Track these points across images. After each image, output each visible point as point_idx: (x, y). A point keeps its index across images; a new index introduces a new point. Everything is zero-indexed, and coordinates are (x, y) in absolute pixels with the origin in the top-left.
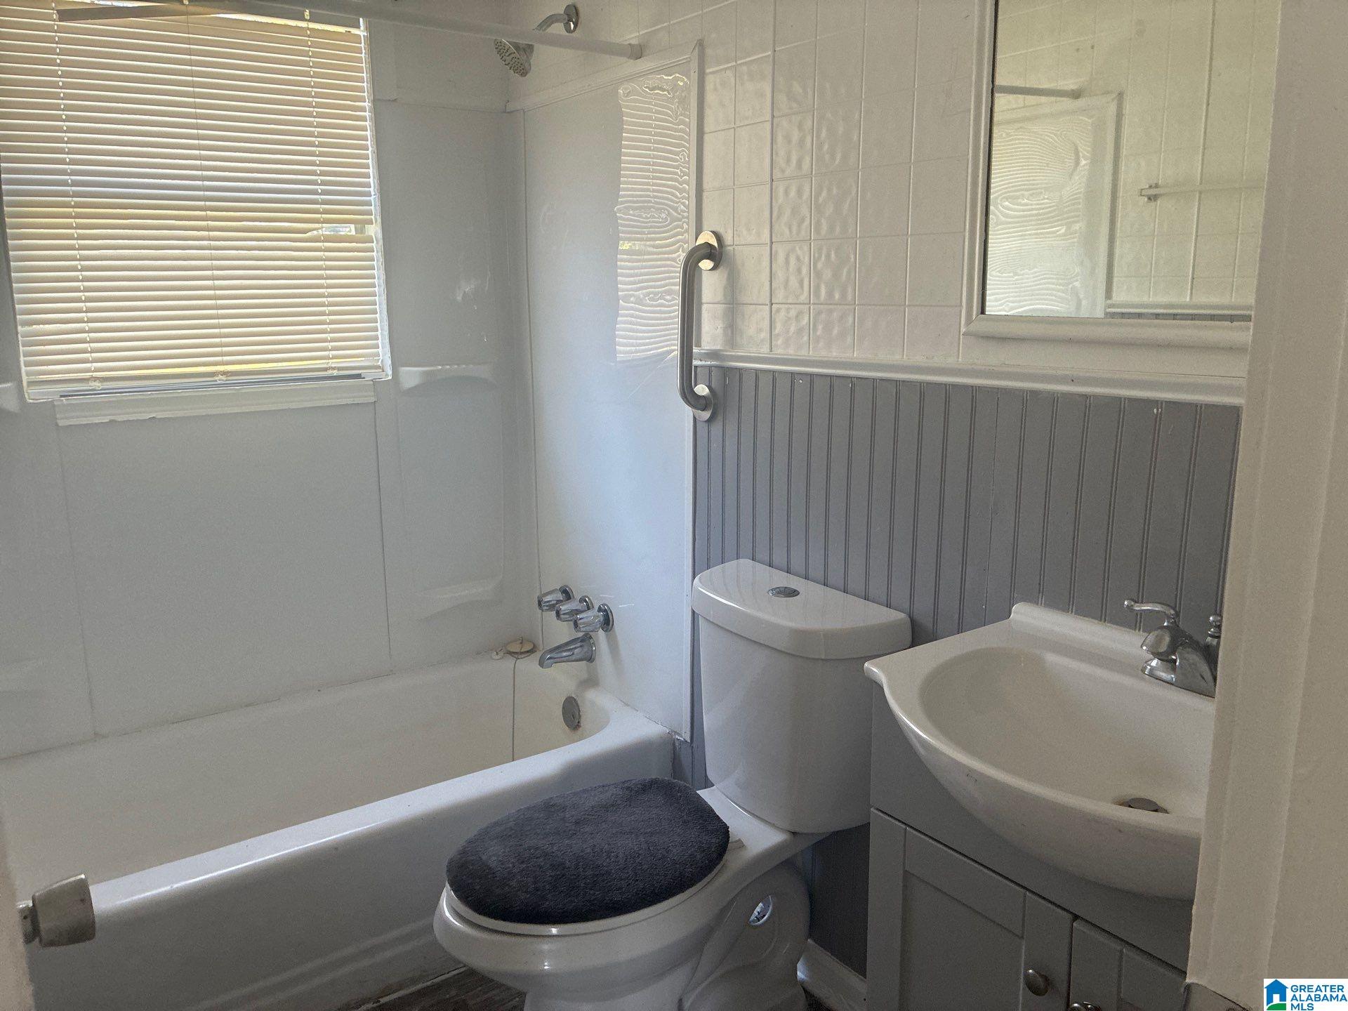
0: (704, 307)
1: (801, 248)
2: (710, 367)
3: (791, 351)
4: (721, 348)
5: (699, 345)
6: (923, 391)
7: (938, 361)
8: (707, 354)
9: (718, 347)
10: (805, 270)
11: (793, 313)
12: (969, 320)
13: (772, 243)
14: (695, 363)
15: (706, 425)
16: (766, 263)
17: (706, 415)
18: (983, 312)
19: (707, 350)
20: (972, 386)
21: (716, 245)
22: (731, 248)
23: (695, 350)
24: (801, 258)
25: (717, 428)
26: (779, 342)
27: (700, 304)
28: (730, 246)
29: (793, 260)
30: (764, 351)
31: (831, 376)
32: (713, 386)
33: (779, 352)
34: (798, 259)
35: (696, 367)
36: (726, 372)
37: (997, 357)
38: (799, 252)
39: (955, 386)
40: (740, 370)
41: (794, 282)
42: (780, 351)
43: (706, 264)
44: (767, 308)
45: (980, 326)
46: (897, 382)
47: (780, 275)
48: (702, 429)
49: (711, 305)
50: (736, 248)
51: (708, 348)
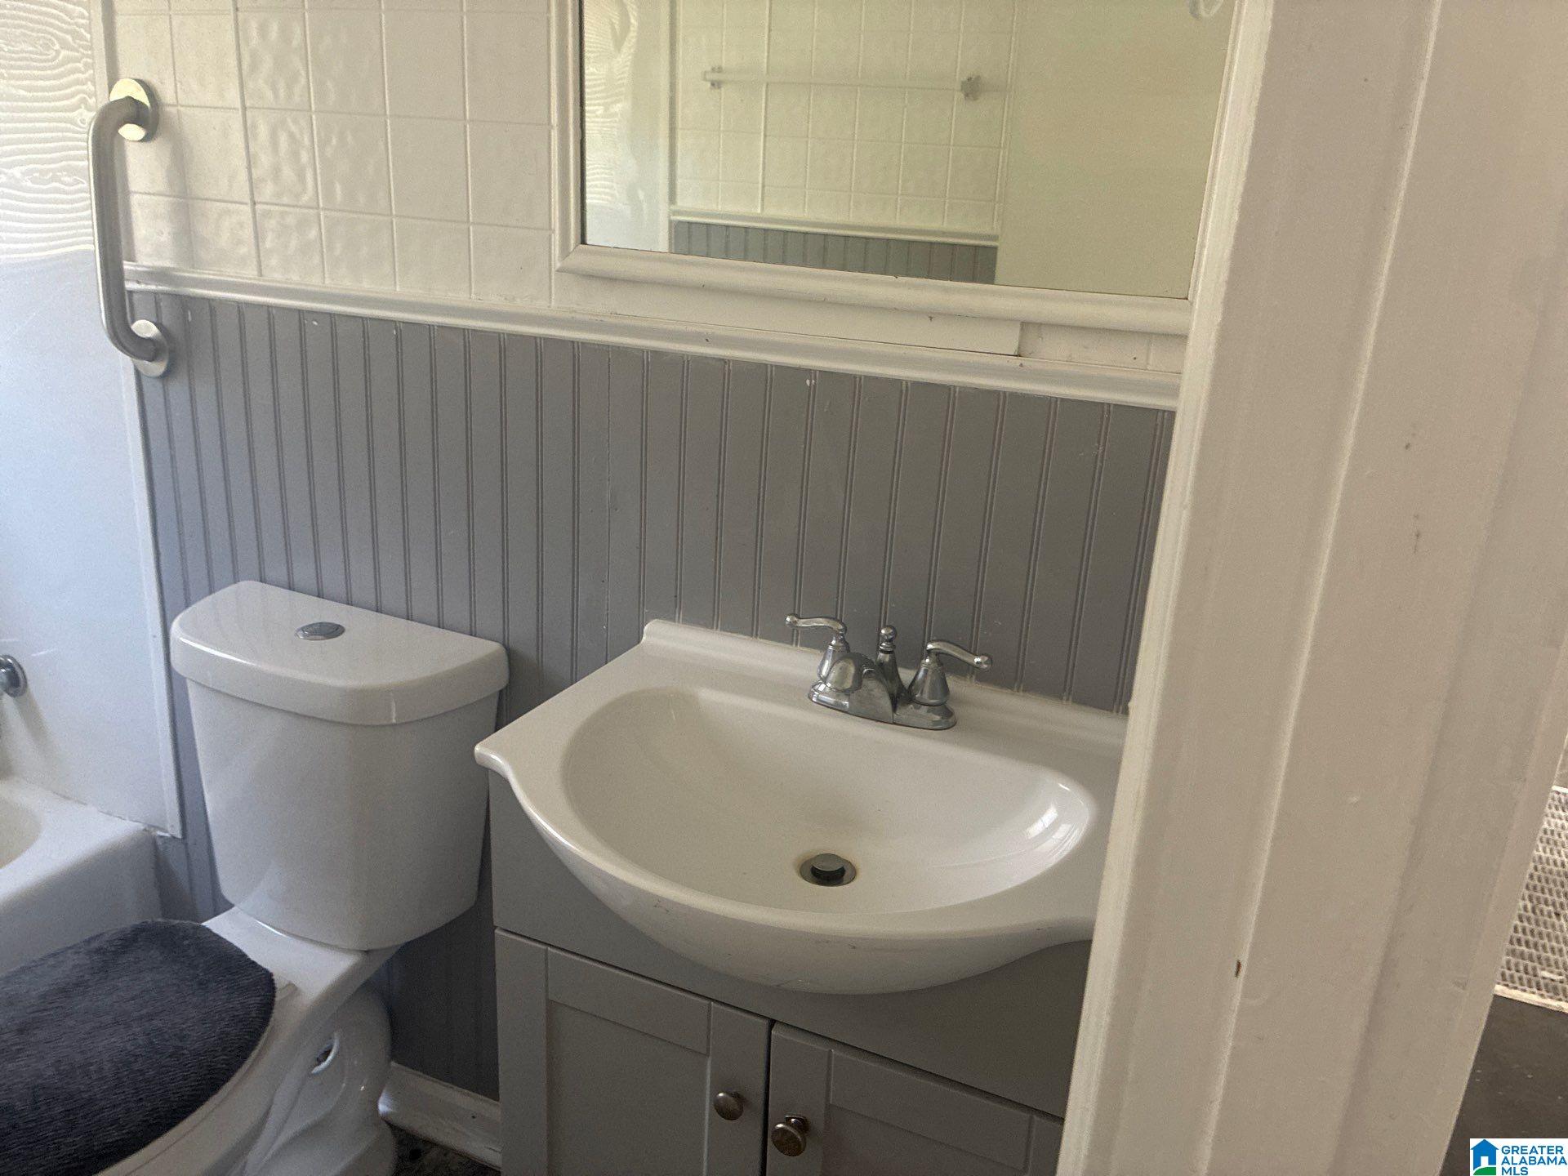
0: (135, 200)
1: (295, 121)
2: (155, 293)
3: (295, 278)
4: (172, 266)
5: (132, 259)
6: (504, 344)
7: (521, 305)
8: (148, 273)
9: (167, 263)
10: (305, 157)
11: (290, 220)
12: (565, 252)
13: (244, 108)
14: (129, 286)
15: (159, 385)
16: (237, 138)
17: (158, 368)
18: (583, 242)
19: (149, 267)
20: (573, 342)
21: (147, 103)
22: (173, 110)
23: (127, 266)
24: (298, 136)
25: (178, 389)
26: (274, 262)
27: (127, 193)
28: (169, 105)
29: (283, 138)
30: (249, 274)
31: (363, 319)
32: (165, 322)
33: (275, 276)
34: (291, 136)
35: (131, 292)
36: (185, 303)
37: (603, 304)
38: (293, 128)
39: (548, 340)
40: (209, 301)
41: (288, 173)
42: (277, 276)
43: (131, 132)
44: (247, 209)
45: (579, 259)
46: (464, 331)
47: (265, 160)
48: (153, 391)
49: (148, 197)
50: (182, 109)
51: (151, 264)
